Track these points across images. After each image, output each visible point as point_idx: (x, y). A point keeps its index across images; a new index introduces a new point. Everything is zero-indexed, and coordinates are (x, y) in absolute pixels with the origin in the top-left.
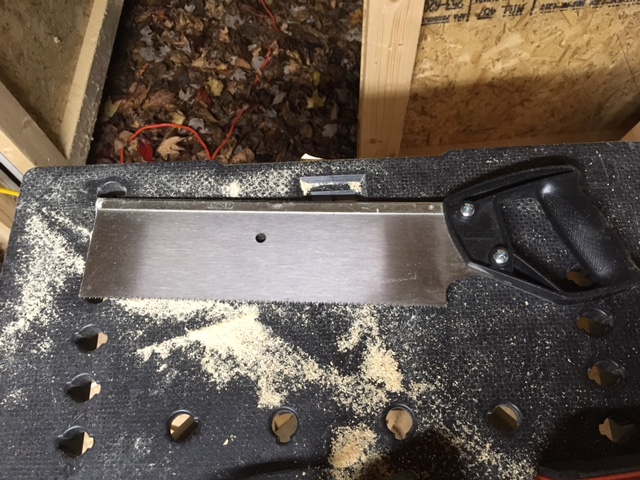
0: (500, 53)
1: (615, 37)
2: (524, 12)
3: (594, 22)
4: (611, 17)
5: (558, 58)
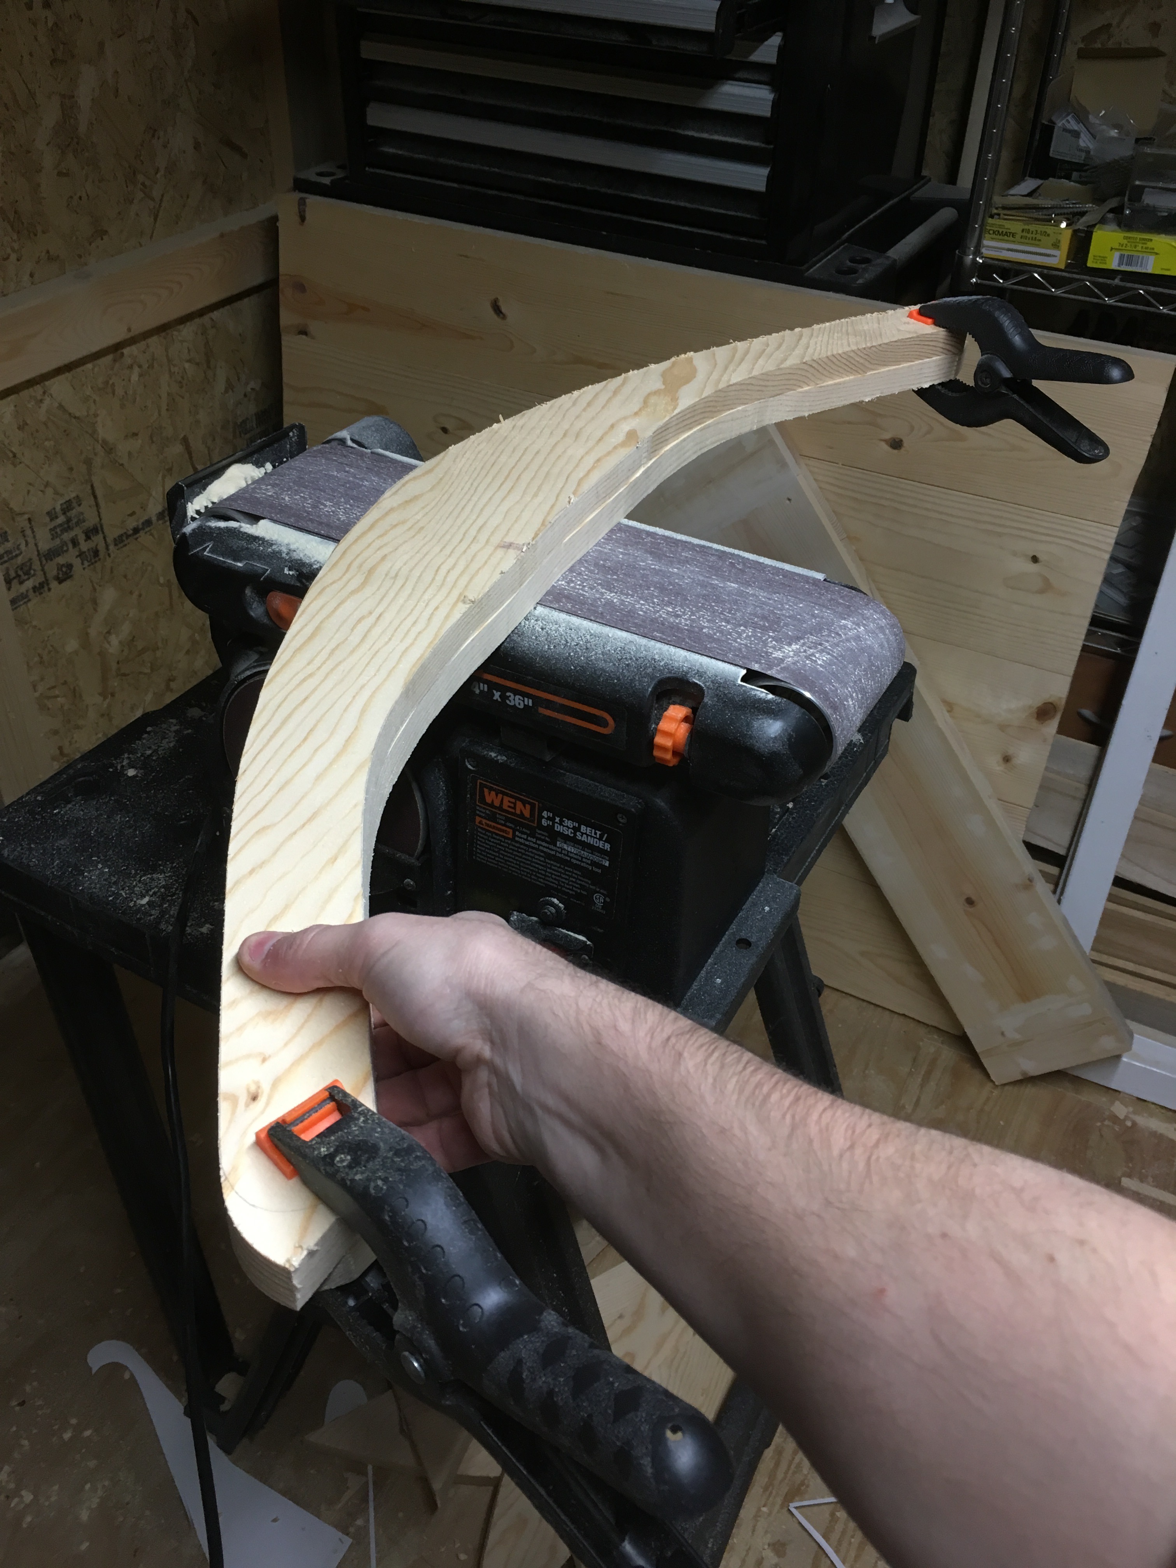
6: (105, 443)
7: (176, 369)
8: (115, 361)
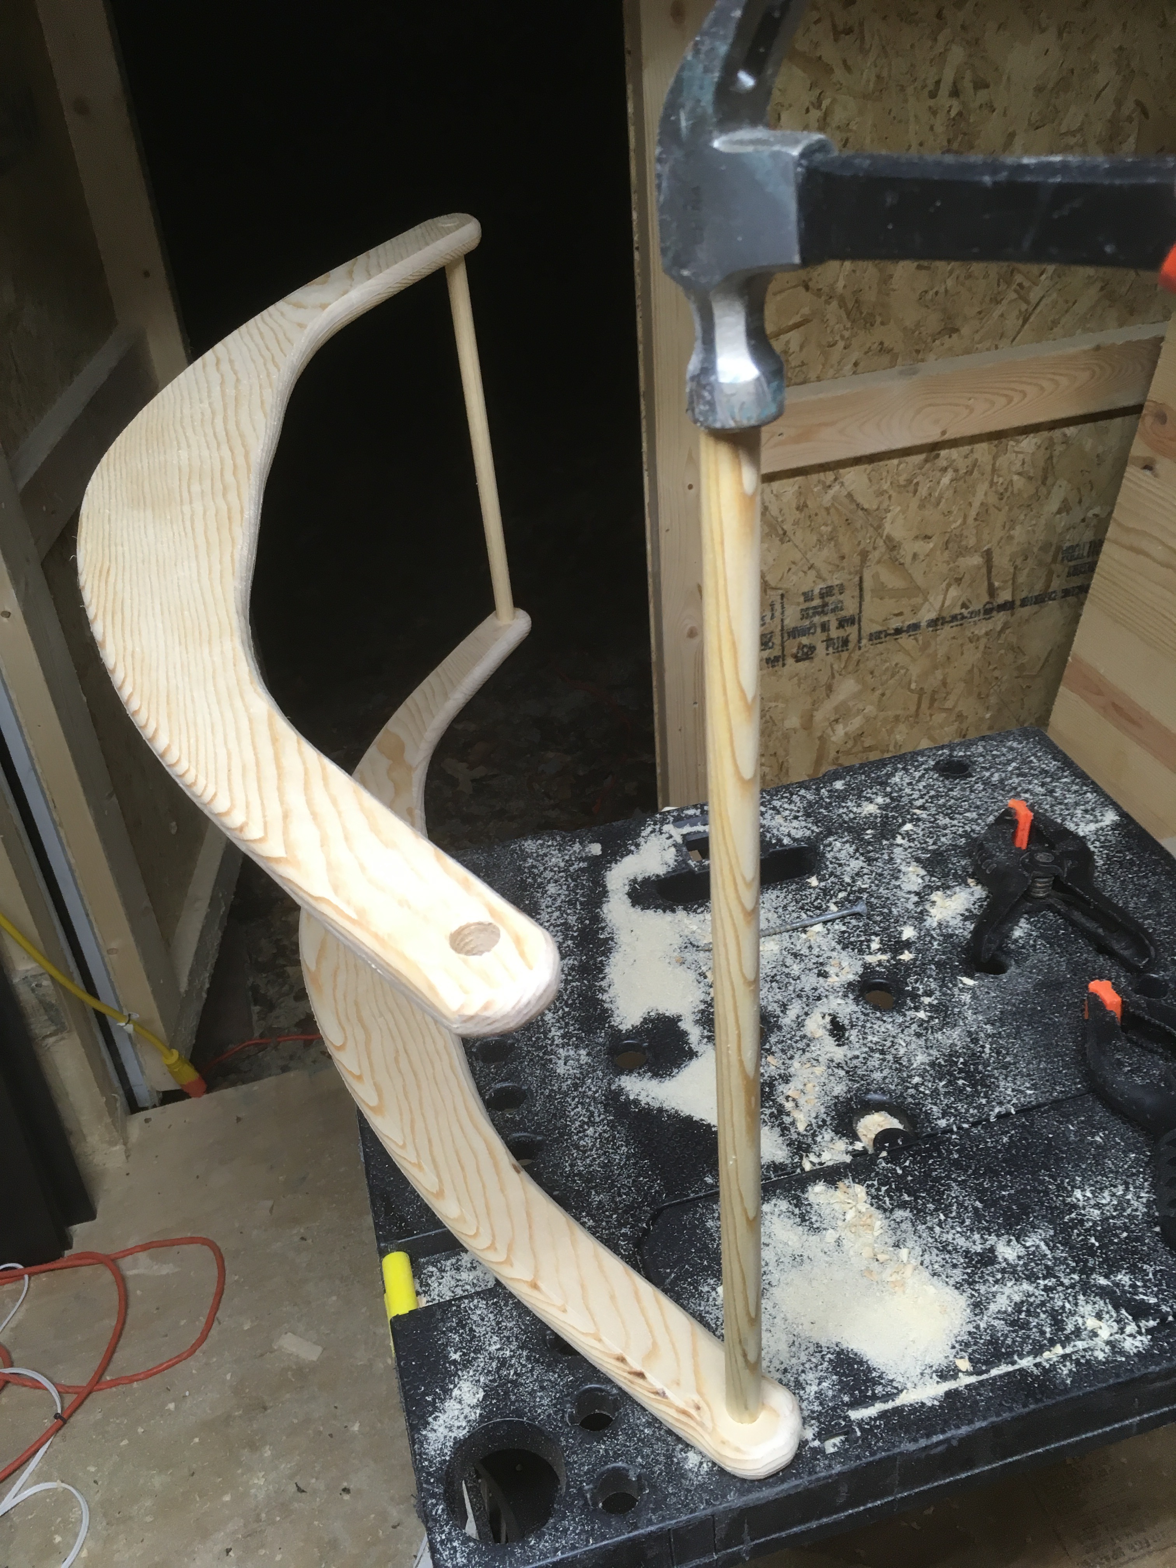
0: (836, 709)
1: (976, 670)
2: (851, 646)
3: (942, 652)
4: (960, 641)
5: (913, 709)
6: (889, 538)
7: (1001, 480)
8: (926, 461)
